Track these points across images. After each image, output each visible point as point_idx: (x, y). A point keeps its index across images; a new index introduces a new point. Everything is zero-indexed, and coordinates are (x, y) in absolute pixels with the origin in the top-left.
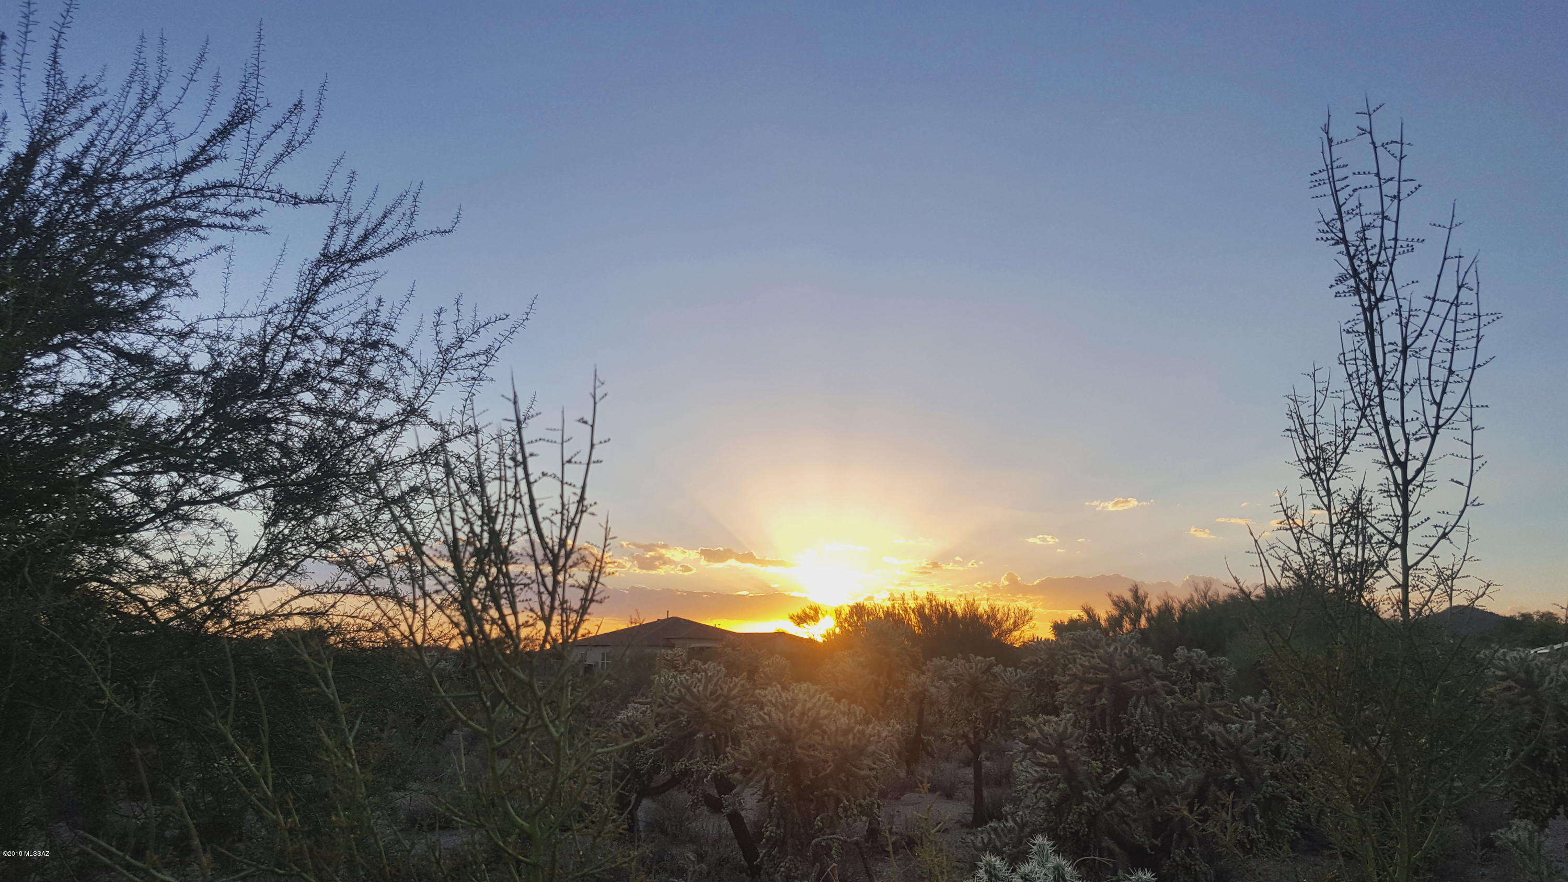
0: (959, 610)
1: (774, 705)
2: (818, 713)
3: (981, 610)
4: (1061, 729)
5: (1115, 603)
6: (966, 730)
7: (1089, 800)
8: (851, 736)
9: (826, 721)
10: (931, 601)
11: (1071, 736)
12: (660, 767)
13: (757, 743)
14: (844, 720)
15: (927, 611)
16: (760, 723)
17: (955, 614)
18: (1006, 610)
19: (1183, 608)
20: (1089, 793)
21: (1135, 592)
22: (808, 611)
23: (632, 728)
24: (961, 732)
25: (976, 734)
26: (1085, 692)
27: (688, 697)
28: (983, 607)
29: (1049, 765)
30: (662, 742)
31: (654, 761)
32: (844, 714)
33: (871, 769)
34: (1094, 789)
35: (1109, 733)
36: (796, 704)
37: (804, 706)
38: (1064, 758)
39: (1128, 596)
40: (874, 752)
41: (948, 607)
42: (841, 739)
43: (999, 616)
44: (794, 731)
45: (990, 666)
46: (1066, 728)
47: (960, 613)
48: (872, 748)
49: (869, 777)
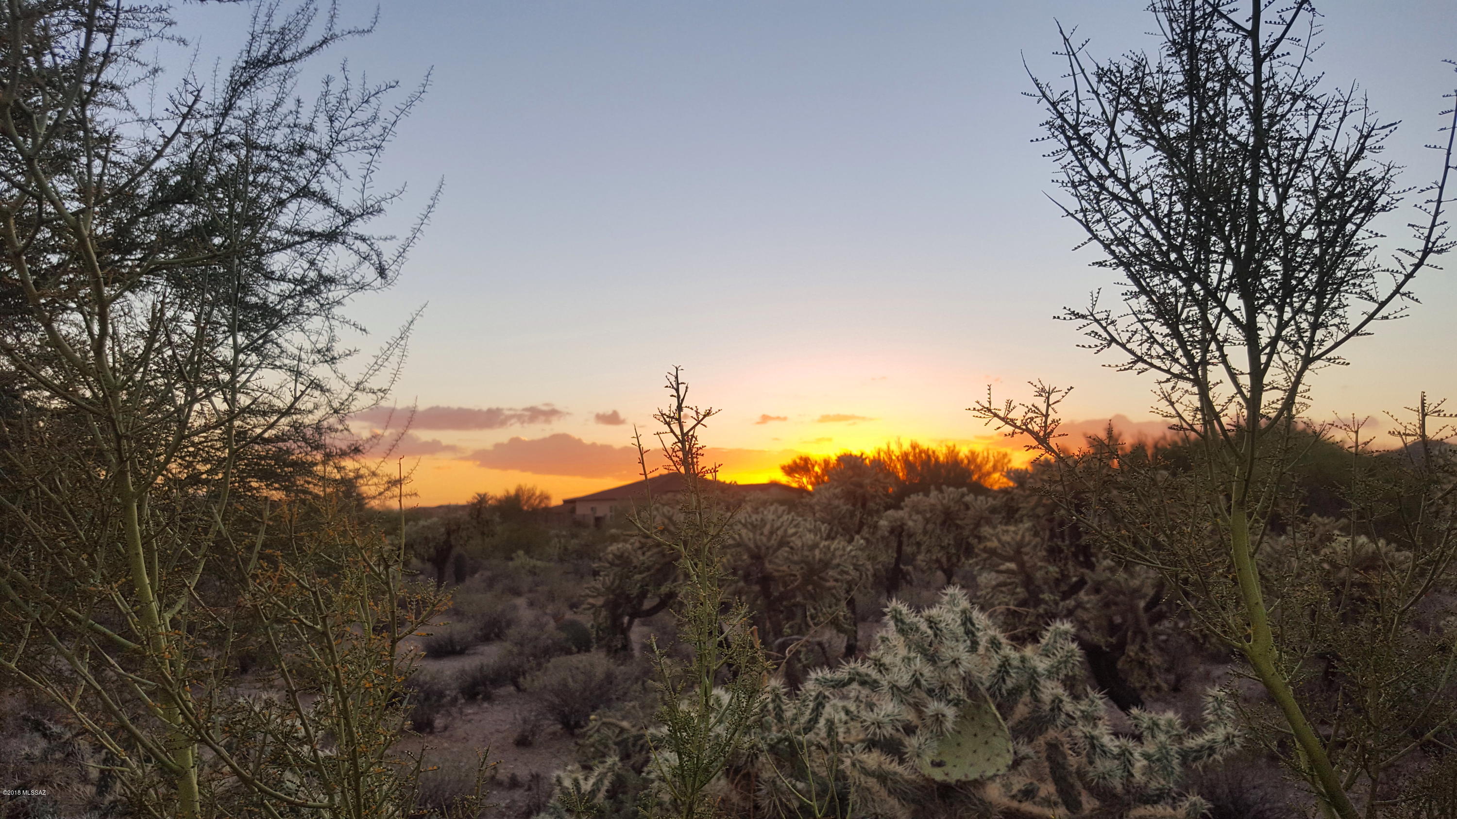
1: (745, 526)
2: (786, 531)
3: (961, 455)
4: (1019, 537)
5: (1089, 442)
6: (939, 555)
7: (1046, 603)
8: (817, 552)
9: (793, 538)
10: (914, 448)
11: (1028, 544)
12: (648, 591)
13: (728, 560)
14: (810, 537)
15: (911, 458)
16: (731, 542)
17: (937, 459)
18: (986, 454)
19: (1156, 446)
20: (1046, 596)
21: (1110, 431)
23: (622, 560)
24: (934, 557)
25: (949, 559)
26: (1044, 505)
27: (672, 528)
28: (964, 451)
29: (1008, 571)
30: (648, 569)
31: (642, 586)
32: (810, 531)
33: (836, 580)
34: (1052, 593)
35: (1067, 542)
36: (765, 524)
37: (772, 526)
38: (1022, 565)
40: (839, 565)
41: (930, 452)
42: (806, 553)
43: (979, 460)
44: (763, 548)
45: (963, 495)
46: (1023, 536)
47: (941, 459)
48: (836, 561)
49: (834, 588)
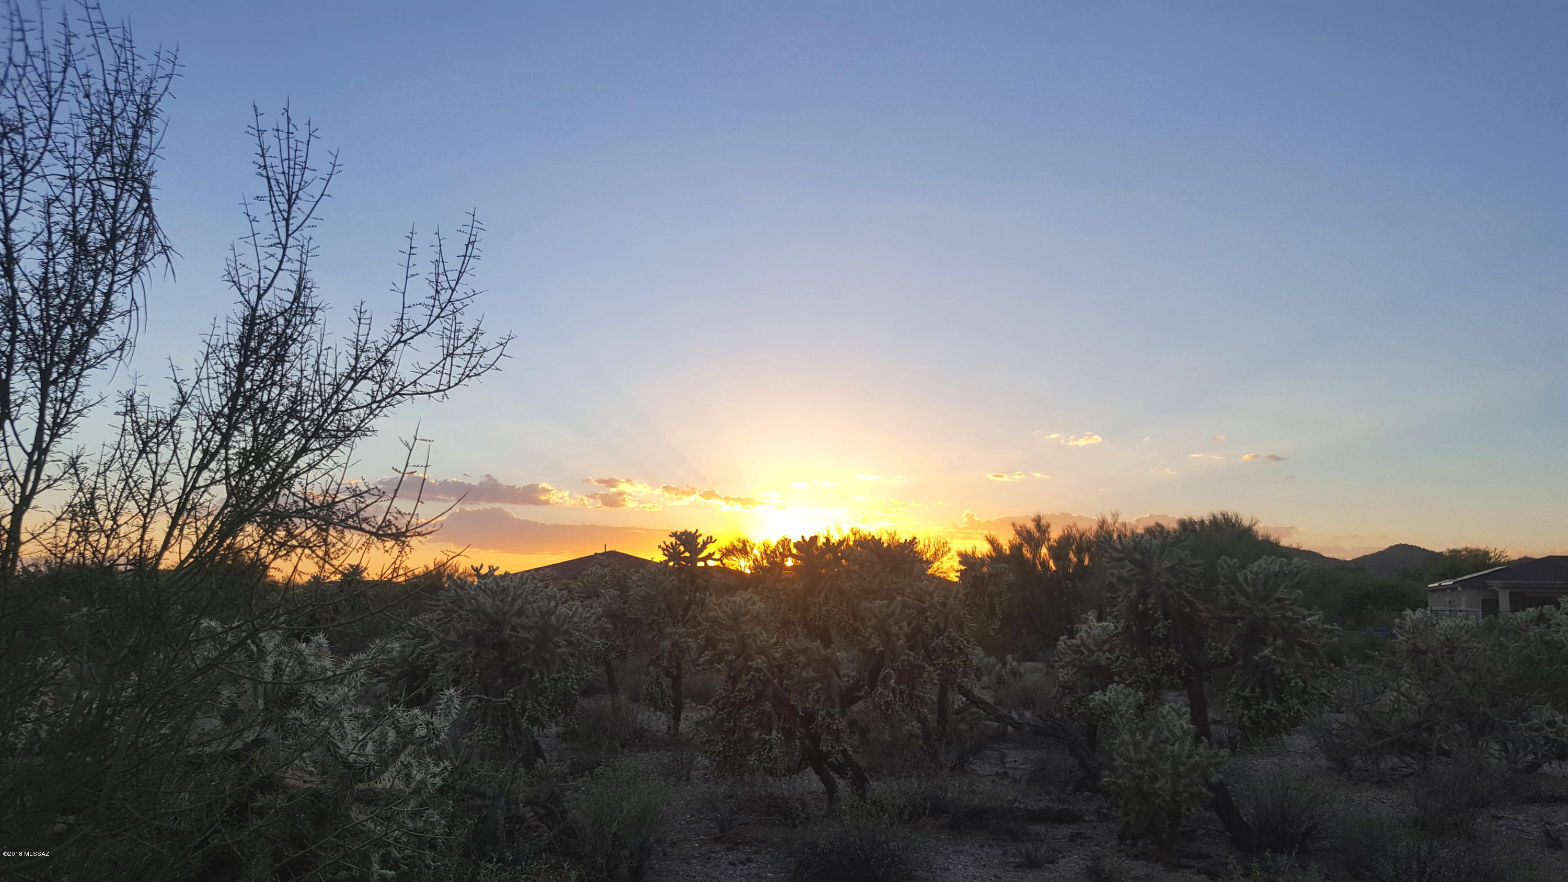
0: (885, 538)
5: (1018, 533)
10: (855, 534)
18: (927, 543)
21: (1038, 522)
22: (736, 543)
39: (1031, 526)
